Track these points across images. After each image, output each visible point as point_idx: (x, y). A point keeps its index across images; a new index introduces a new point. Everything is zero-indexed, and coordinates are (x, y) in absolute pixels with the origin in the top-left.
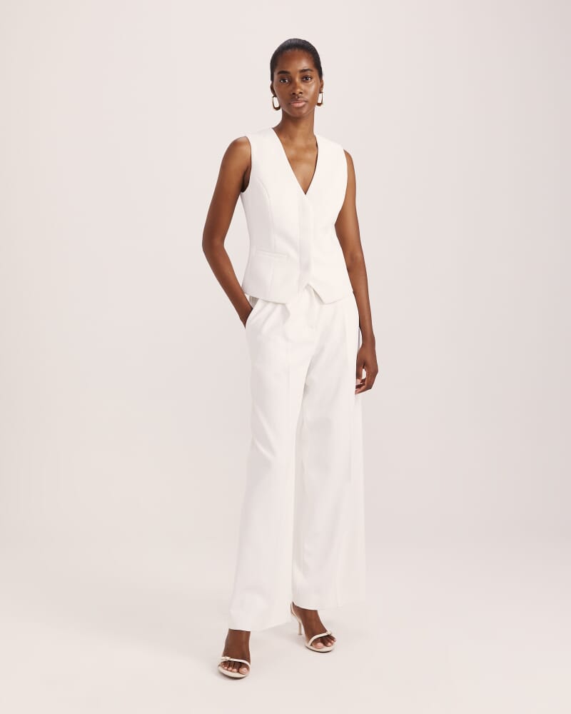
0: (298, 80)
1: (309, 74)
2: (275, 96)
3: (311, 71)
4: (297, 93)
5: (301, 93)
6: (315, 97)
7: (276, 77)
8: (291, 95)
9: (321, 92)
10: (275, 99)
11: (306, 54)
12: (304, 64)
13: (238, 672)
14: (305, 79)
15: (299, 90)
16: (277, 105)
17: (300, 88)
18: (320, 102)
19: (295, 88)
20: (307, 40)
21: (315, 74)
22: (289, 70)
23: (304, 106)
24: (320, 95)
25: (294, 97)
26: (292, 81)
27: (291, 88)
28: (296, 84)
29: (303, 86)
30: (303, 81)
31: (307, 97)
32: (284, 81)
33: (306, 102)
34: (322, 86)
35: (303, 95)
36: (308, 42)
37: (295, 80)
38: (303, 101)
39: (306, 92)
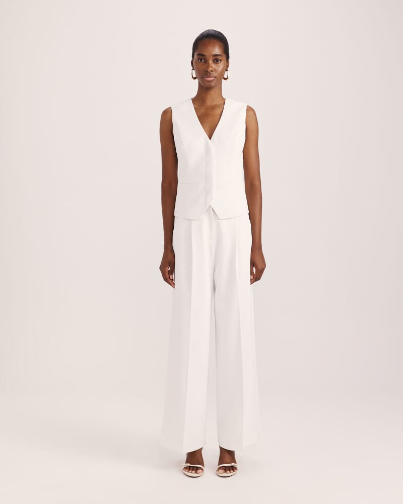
0: (211, 62)
1: (219, 58)
3: (221, 56)
4: (209, 71)
5: (212, 71)
6: (222, 74)
7: (195, 56)
8: (204, 71)
9: (227, 70)
10: (194, 71)
11: (219, 43)
12: (217, 50)
13: (196, 473)
14: (216, 61)
15: (210, 69)
16: (194, 76)
17: (212, 67)
18: (225, 77)
19: (208, 67)
20: (222, 32)
21: (224, 57)
22: (204, 54)
23: (213, 80)
24: (226, 72)
25: (207, 74)
26: (206, 62)
27: (205, 66)
28: (209, 64)
29: (214, 66)
30: (214, 62)
31: (215, 74)
32: (201, 60)
33: (215, 77)
34: (228, 66)
35: (213, 73)
36: (222, 34)
37: (209, 61)
38: (213, 77)
39: (215, 70)
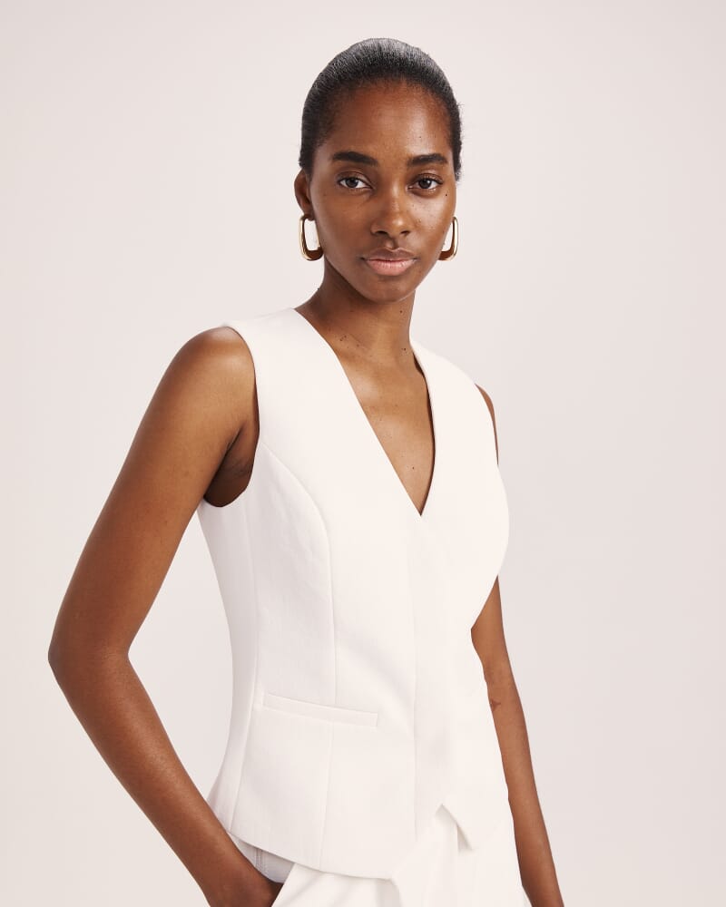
0: (396, 190)
1: (434, 169)
2: (309, 215)
3: (443, 159)
4: (394, 232)
5: (405, 231)
7: (324, 165)
10: (310, 226)
14: (419, 184)
15: (400, 223)
16: (313, 246)
17: (405, 213)
19: (386, 214)
22: (371, 150)
23: (408, 271)
26: (377, 187)
27: (371, 210)
28: (389, 201)
29: (412, 208)
30: (413, 192)
31: (415, 242)
32: (352, 182)
33: (417, 257)
35: (409, 238)
37: (388, 185)
38: (407, 255)
39: (418, 226)
